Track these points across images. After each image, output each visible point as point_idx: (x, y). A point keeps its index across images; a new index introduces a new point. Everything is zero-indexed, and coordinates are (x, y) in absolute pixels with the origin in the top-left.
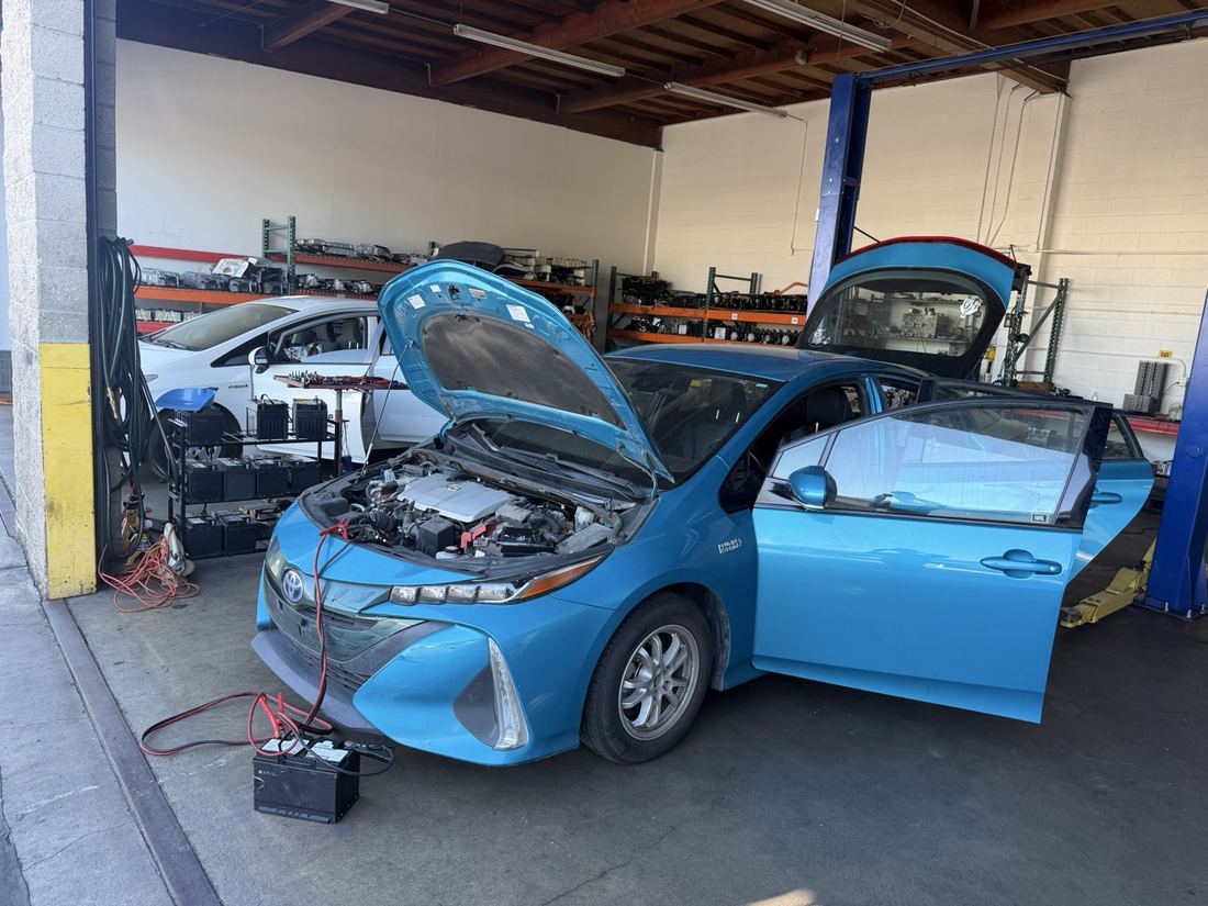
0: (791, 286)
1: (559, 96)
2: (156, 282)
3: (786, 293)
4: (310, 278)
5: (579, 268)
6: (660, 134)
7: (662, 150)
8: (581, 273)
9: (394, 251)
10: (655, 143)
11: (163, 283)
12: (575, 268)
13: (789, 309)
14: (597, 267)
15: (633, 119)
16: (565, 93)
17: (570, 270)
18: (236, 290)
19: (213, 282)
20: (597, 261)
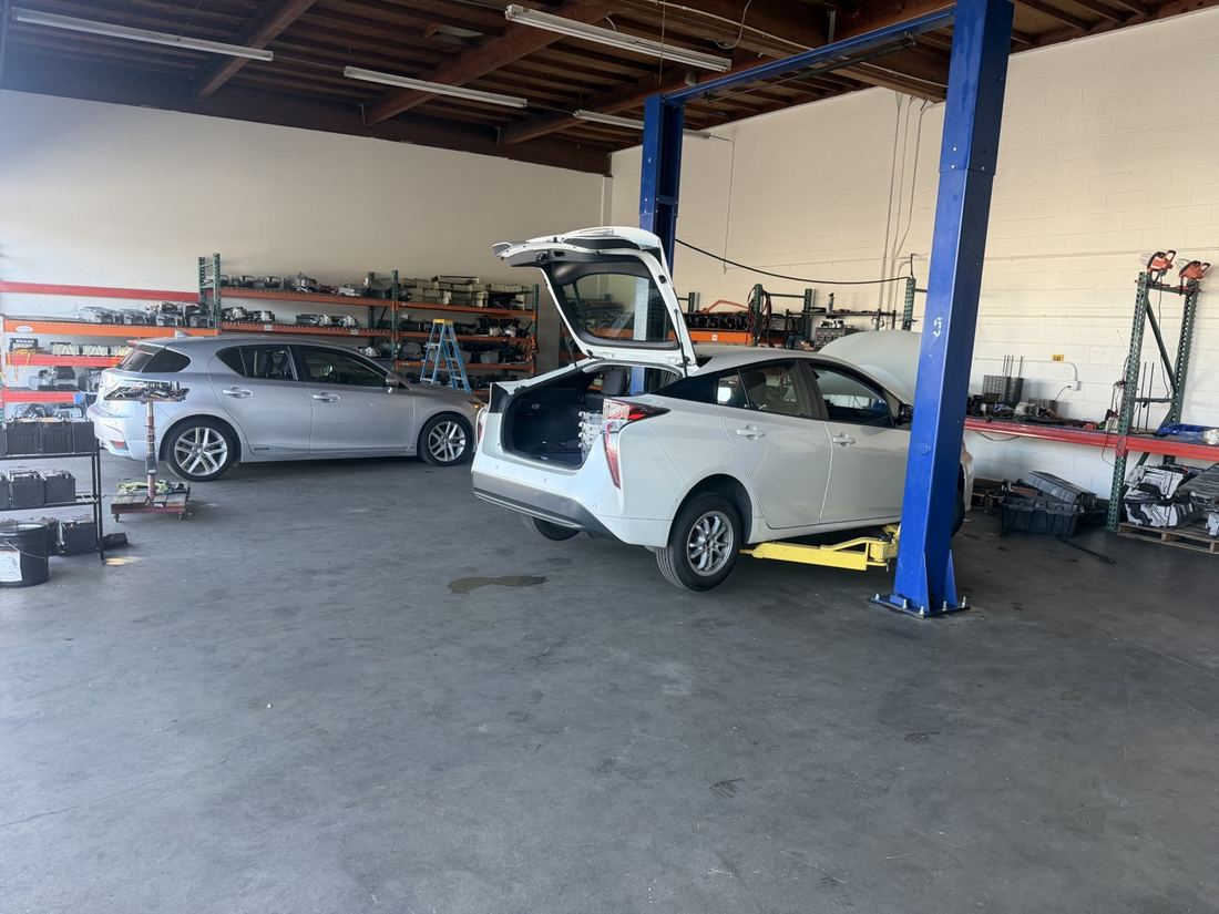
0: (715, 305)
1: (499, 128)
2: (93, 319)
3: (711, 311)
4: (235, 311)
5: (520, 293)
6: (609, 160)
7: (610, 176)
8: (521, 298)
9: (321, 281)
10: (605, 170)
11: (99, 321)
12: (517, 293)
13: (711, 326)
14: (537, 291)
15: (579, 147)
16: (503, 125)
17: (513, 295)
18: (162, 324)
19: (140, 318)
20: (537, 286)
